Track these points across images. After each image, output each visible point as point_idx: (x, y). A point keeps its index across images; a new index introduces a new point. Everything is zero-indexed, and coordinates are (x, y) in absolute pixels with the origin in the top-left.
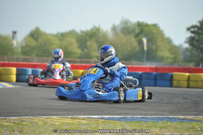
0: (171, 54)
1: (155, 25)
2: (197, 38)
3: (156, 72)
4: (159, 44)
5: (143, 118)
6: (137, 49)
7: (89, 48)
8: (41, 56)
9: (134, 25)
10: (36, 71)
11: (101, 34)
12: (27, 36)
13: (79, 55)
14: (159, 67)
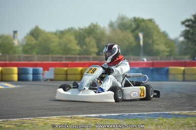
0: (167, 48)
1: (151, 20)
2: (191, 31)
3: (153, 67)
4: (155, 38)
5: (139, 115)
6: (134, 44)
7: (88, 45)
8: (41, 54)
9: (131, 20)
10: (37, 70)
11: (99, 31)
12: (28, 35)
13: (78, 52)
14: (155, 61)
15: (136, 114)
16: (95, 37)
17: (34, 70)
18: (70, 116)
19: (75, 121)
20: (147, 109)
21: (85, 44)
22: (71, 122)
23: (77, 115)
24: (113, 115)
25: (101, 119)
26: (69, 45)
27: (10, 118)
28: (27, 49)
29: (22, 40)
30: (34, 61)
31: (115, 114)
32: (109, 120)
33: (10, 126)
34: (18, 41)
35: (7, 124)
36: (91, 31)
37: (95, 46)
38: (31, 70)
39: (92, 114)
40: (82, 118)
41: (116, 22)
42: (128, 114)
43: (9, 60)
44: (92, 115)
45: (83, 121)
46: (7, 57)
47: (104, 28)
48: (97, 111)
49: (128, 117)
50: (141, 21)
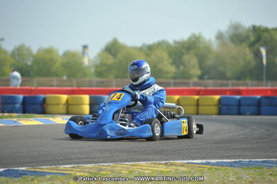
6: (253, 63)
7: (187, 64)
8: (122, 78)
9: (249, 30)
11: (202, 45)
12: (102, 51)
13: (173, 75)
15: (260, 160)
16: (197, 55)
18: (165, 162)
19: (172, 169)
21: (183, 64)
22: (166, 170)
23: (174, 160)
24: (225, 161)
25: (208, 166)
26: (160, 66)
27: (82, 164)
28: (102, 70)
30: (111, 87)
31: (229, 161)
32: (221, 168)
34: (89, 60)
35: (78, 171)
36: (192, 45)
37: (197, 66)
39: (196, 159)
40: (182, 165)
41: (227, 32)
42: (247, 160)
43: (77, 86)
44: (195, 161)
46: (74, 81)
47: (210, 41)
48: (204, 155)
49: (249, 165)
50: (263, 31)
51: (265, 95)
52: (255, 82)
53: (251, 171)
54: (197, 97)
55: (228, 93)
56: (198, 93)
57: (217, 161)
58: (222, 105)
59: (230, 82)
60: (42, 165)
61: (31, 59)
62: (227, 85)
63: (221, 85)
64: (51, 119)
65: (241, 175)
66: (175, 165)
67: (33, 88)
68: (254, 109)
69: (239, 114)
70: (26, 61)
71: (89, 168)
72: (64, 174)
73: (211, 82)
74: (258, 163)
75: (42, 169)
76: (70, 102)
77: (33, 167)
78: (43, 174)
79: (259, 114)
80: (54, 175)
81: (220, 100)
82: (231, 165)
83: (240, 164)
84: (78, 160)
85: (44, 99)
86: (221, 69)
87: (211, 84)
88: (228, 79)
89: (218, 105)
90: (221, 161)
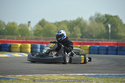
1: (116, 16)
3: (117, 46)
4: (118, 28)
5: (109, 75)
6: (105, 31)
7: (75, 31)
8: (46, 36)
9: (103, 16)
10: (43, 46)
11: (82, 23)
12: (37, 24)
13: (69, 36)
14: (119, 42)
15: (107, 74)
16: (80, 27)
17: (41, 46)
18: (64, 74)
19: (67, 78)
20: (114, 71)
21: (73, 30)
22: (65, 78)
23: (69, 74)
24: (92, 74)
25: (84, 77)
27: (26, 74)
28: (37, 33)
29: (34, 27)
30: (41, 40)
31: (93, 74)
32: (90, 77)
33: (26, 79)
34: (31, 28)
35: (25, 78)
36: (78, 23)
37: (80, 32)
38: (39, 45)
39: (79, 73)
40: (72, 76)
41: (94, 17)
42: (102, 74)
43: (25, 40)
44: (78, 74)
45: (72, 78)
46: (24, 37)
47: (86, 21)
48: (82, 72)
49: (102, 76)
50: (110, 17)
51: (110, 45)
52: (106, 40)
53: (103, 79)
54: (80, 46)
55: (93, 44)
56: (80, 44)
57: (88, 74)
58: (91, 50)
59: (95, 40)
60: (8, 75)
61: (5, 27)
62: (93, 41)
63: (91, 41)
64: (13, 54)
65: (98, 81)
66: (69, 76)
67: (5, 40)
68: (105, 52)
69: (98, 54)
70: (2, 28)
71: (30, 77)
72: (18, 79)
73: (86, 39)
74: (106, 76)
75: (8, 76)
76: (22, 47)
77: (4, 76)
78: (8, 79)
79: (107, 54)
80: (13, 79)
81: (90, 47)
82: (94, 76)
83: (98, 76)
84: (25, 73)
85: (10, 45)
86: (91, 33)
87: (86, 40)
88: (94, 38)
89: (89, 50)
90: (90, 74)
